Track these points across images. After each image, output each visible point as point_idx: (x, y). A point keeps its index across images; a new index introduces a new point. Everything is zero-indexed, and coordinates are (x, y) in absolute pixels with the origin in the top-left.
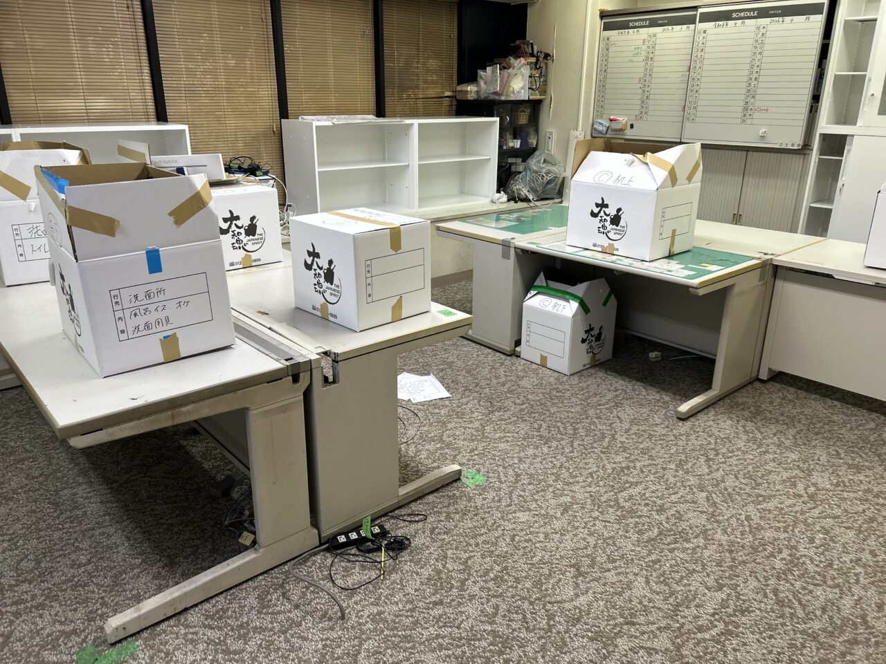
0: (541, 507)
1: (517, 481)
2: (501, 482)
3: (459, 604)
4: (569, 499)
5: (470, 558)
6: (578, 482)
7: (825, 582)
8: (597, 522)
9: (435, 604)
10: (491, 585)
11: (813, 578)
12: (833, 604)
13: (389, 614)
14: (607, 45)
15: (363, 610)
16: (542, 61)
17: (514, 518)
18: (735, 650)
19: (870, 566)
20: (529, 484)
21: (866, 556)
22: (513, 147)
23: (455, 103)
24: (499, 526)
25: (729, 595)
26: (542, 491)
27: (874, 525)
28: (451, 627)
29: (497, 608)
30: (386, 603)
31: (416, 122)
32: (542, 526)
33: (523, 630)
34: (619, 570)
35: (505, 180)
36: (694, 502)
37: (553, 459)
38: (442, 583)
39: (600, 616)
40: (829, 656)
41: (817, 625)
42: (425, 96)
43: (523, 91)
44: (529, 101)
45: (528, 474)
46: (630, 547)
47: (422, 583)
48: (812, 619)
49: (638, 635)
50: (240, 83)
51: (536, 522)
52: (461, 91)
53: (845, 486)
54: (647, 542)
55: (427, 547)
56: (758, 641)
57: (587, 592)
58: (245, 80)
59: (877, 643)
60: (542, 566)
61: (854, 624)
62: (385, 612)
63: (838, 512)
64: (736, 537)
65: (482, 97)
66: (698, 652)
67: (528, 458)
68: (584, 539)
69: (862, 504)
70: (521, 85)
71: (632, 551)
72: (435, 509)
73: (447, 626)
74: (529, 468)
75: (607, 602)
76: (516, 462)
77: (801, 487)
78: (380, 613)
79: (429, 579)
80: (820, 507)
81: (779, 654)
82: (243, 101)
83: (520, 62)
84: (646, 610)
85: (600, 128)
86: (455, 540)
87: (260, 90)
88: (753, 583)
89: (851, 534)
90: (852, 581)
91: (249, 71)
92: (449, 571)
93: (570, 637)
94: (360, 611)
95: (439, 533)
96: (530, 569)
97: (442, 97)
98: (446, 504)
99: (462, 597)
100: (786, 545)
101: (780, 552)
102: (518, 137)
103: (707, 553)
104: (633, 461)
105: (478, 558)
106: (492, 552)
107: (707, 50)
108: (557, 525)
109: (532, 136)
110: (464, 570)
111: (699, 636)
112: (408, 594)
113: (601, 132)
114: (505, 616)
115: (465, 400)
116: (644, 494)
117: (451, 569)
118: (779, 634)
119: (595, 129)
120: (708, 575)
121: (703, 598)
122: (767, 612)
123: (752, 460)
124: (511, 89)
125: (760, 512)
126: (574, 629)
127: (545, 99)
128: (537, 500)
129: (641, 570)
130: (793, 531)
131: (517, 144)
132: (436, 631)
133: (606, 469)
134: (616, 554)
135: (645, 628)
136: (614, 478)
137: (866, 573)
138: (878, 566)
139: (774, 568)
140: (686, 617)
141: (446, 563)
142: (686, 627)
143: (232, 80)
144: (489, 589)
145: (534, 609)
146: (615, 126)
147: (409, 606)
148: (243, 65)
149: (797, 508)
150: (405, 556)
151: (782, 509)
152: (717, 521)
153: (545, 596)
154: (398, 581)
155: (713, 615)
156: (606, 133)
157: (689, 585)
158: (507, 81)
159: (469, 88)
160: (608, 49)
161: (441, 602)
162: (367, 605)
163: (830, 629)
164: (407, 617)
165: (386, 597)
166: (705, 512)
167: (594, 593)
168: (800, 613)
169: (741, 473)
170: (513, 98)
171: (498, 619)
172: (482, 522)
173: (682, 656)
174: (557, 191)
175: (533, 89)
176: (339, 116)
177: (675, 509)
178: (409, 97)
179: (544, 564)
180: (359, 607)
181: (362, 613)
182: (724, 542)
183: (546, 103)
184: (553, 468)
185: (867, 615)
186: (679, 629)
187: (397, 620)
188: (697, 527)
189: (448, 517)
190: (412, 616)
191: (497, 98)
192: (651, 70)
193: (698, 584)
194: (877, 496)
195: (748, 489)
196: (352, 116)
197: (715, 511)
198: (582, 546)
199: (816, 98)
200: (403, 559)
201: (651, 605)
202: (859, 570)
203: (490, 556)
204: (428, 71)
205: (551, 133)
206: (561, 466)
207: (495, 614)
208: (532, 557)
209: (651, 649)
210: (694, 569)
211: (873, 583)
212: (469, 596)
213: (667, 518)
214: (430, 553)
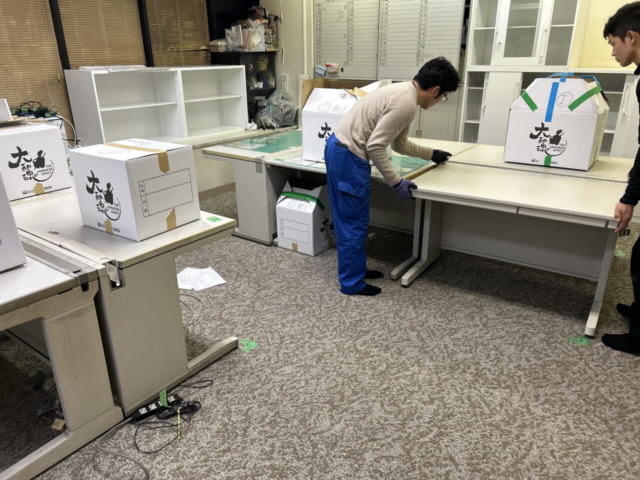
0: (301, 360)
1: (282, 343)
2: (269, 345)
3: (244, 448)
4: (321, 350)
5: (249, 409)
6: (326, 336)
7: (500, 385)
8: (343, 365)
9: (224, 451)
10: (267, 428)
11: (492, 383)
12: (507, 400)
13: (187, 467)
14: (320, 9)
15: (164, 468)
16: (273, 22)
17: (281, 371)
18: (446, 446)
19: (527, 369)
20: (291, 343)
21: (523, 362)
22: (258, 88)
23: (209, 55)
24: (270, 380)
25: (438, 406)
26: (301, 347)
27: (526, 339)
28: (238, 468)
29: (273, 446)
30: (184, 459)
31: (179, 70)
32: (303, 375)
33: (295, 461)
34: (361, 400)
35: (254, 113)
36: (409, 340)
37: (308, 321)
38: (228, 434)
39: (351, 439)
40: (509, 440)
41: (498, 418)
42: (185, 50)
43: (261, 45)
44: (266, 53)
45: (289, 335)
46: (368, 380)
47: (212, 437)
48: (494, 414)
49: (379, 448)
50: (23, 40)
51: (298, 372)
52: (213, 46)
53: (505, 314)
54: (379, 375)
55: (215, 406)
56: (461, 436)
57: (340, 421)
58: (27, 38)
59: (538, 424)
60: (305, 406)
61: (522, 413)
62: (183, 466)
63: (502, 333)
64: (440, 362)
65: (231, 50)
66: (422, 453)
67: (289, 323)
68: (334, 380)
69: (517, 326)
70: (259, 40)
71: (369, 383)
72: (220, 374)
73: (235, 469)
74: (290, 331)
75: (355, 426)
76: (280, 327)
77: (477, 319)
78: (179, 468)
79: (218, 432)
80: (491, 332)
81: (476, 443)
82: (27, 55)
83: (257, 22)
84: (383, 427)
85: (320, 72)
86: (237, 397)
87: (42, 45)
88: (454, 394)
89: (512, 348)
90: (517, 382)
91: (30, 30)
92: (234, 423)
93: (330, 459)
94: (162, 470)
95: (224, 393)
96: (296, 410)
97: (199, 51)
98: (228, 369)
99: (245, 442)
100: (472, 362)
101: (469, 368)
102: (261, 80)
103: (421, 377)
104: (364, 315)
105: (256, 409)
106: (267, 401)
107: (389, 13)
108: (314, 372)
109: (271, 80)
110: (246, 420)
111: (421, 440)
112: (202, 448)
113: (320, 75)
114: (280, 451)
115: (237, 284)
116: (374, 339)
117: (235, 420)
118: (474, 429)
119: (317, 73)
120: (423, 393)
121: (422, 411)
122: (465, 414)
123: (444, 304)
124: (252, 44)
125: (453, 341)
126: (333, 453)
127: (278, 51)
128: (297, 355)
129: (377, 397)
130: (475, 351)
131: (260, 85)
132: (226, 474)
133: (346, 323)
134: (358, 387)
135: (383, 442)
136: (352, 330)
137: (525, 375)
138: (532, 368)
139: (466, 381)
140: (412, 428)
141: (231, 417)
142: (412, 435)
143: (16, 38)
144: (266, 432)
145: (301, 441)
146: (330, 70)
147: (203, 458)
148: (24, 25)
149: (477, 335)
150: (197, 416)
151: (467, 336)
152: (426, 352)
153: (309, 430)
154: (193, 438)
155: (429, 423)
156: (325, 76)
157: (411, 403)
158: (248, 37)
159: (219, 43)
160: (320, 13)
161: (229, 450)
162: (168, 463)
163: (507, 419)
164: (202, 467)
165: (184, 453)
166: (417, 346)
167: (345, 421)
168: (487, 411)
169: (438, 314)
170: (253, 50)
171: (275, 455)
172: (257, 379)
173: (411, 458)
174: (293, 120)
175: (268, 43)
176: (115, 66)
177: (396, 347)
178: (172, 50)
179: (306, 404)
180: (161, 467)
181: (164, 471)
182: (431, 367)
183: (279, 54)
184: (307, 328)
185: (529, 405)
186: (407, 437)
187: (194, 471)
188: (412, 358)
189: (230, 379)
190: (206, 466)
191: (242, 50)
192: (352, 28)
193: (417, 401)
194: (526, 319)
195: (443, 325)
196: (126, 66)
197: (423, 345)
198: (334, 385)
199: (464, 47)
200: (196, 419)
201: (386, 423)
202: (520, 373)
203: (265, 405)
204: (185, 30)
205: (285, 77)
206: (313, 326)
207: (272, 452)
208: (297, 401)
209: (389, 457)
210: (413, 391)
211: (530, 381)
212: (251, 440)
213: (392, 355)
214: (218, 411)
